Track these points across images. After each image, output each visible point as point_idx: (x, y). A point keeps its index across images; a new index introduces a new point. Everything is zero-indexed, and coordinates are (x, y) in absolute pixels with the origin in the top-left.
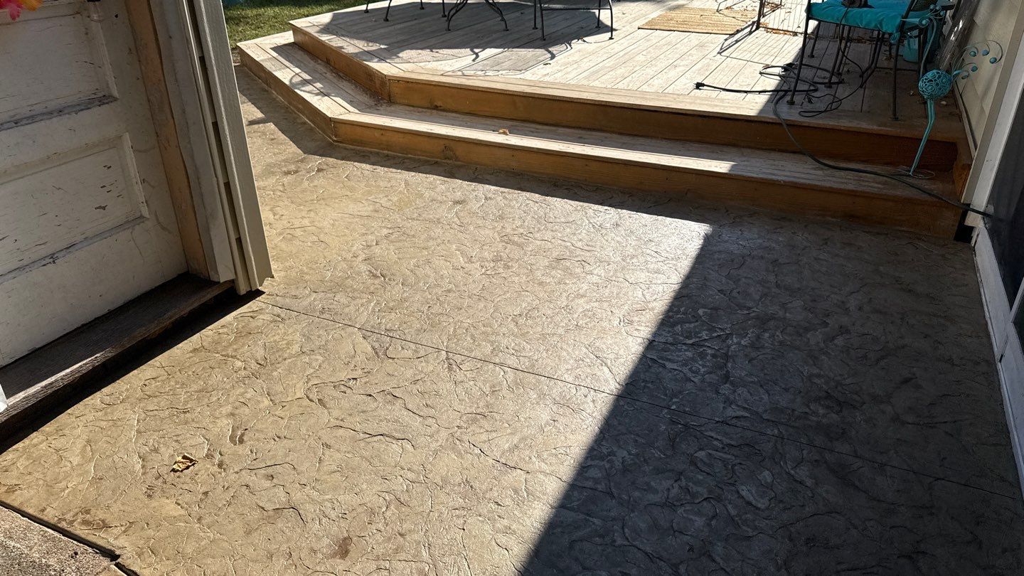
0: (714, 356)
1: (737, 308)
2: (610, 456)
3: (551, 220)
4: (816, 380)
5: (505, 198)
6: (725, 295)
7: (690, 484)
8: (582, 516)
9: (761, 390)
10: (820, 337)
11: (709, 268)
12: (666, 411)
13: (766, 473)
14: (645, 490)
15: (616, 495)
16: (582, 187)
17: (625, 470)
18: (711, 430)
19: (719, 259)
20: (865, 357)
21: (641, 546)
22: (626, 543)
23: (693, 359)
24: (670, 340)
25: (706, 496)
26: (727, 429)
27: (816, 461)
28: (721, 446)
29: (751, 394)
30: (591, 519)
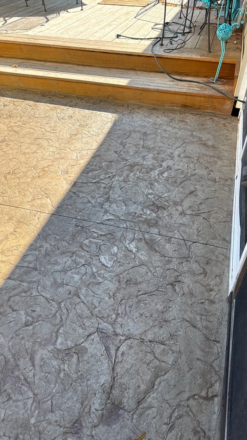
0: (105, 188)
1: (121, 160)
2: (40, 247)
3: (37, 116)
4: (150, 196)
5: (14, 105)
6: (117, 154)
7: (77, 258)
8: (18, 282)
9: (123, 204)
10: (157, 173)
11: (112, 139)
12: (74, 220)
13: (115, 249)
14: (54, 264)
15: (38, 268)
16: (57, 96)
17: (47, 254)
18: (94, 228)
19: (118, 134)
20: (176, 182)
21: (45, 295)
22: (38, 294)
23: (94, 191)
24: (85, 181)
25: (83, 264)
26: (102, 226)
27: (140, 239)
28: (97, 236)
29: (117, 207)
30: (22, 283)
